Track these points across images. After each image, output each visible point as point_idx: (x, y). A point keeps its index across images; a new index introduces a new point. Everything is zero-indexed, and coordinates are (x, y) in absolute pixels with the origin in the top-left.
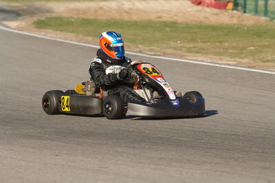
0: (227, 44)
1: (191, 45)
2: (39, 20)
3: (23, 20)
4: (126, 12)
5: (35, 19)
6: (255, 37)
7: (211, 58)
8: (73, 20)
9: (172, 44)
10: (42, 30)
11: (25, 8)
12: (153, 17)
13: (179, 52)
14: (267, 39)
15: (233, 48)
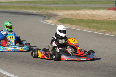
2: (59, 19)
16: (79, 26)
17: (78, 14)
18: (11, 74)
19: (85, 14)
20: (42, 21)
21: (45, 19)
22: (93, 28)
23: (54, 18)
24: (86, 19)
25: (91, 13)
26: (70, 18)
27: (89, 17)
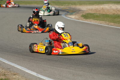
16: (103, 22)
17: (102, 8)
18: (33, 72)
19: (110, 8)
20: (64, 17)
21: (68, 14)
22: (119, 24)
23: (77, 13)
24: (111, 14)
25: (116, 8)
26: (93, 13)
27: (114, 12)
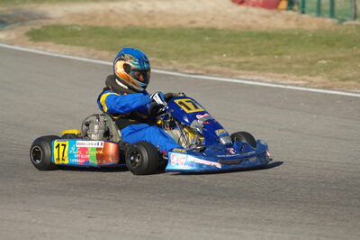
0: (289, 57)
1: (242, 59)
2: (33, 29)
3: (12, 29)
4: (147, 16)
5: (28, 28)
6: (325, 46)
7: (272, 77)
8: (79, 29)
9: (216, 58)
10: (40, 43)
11: (10, 13)
12: (184, 22)
13: (226, 70)
14: (341, 50)
15: (298, 62)
